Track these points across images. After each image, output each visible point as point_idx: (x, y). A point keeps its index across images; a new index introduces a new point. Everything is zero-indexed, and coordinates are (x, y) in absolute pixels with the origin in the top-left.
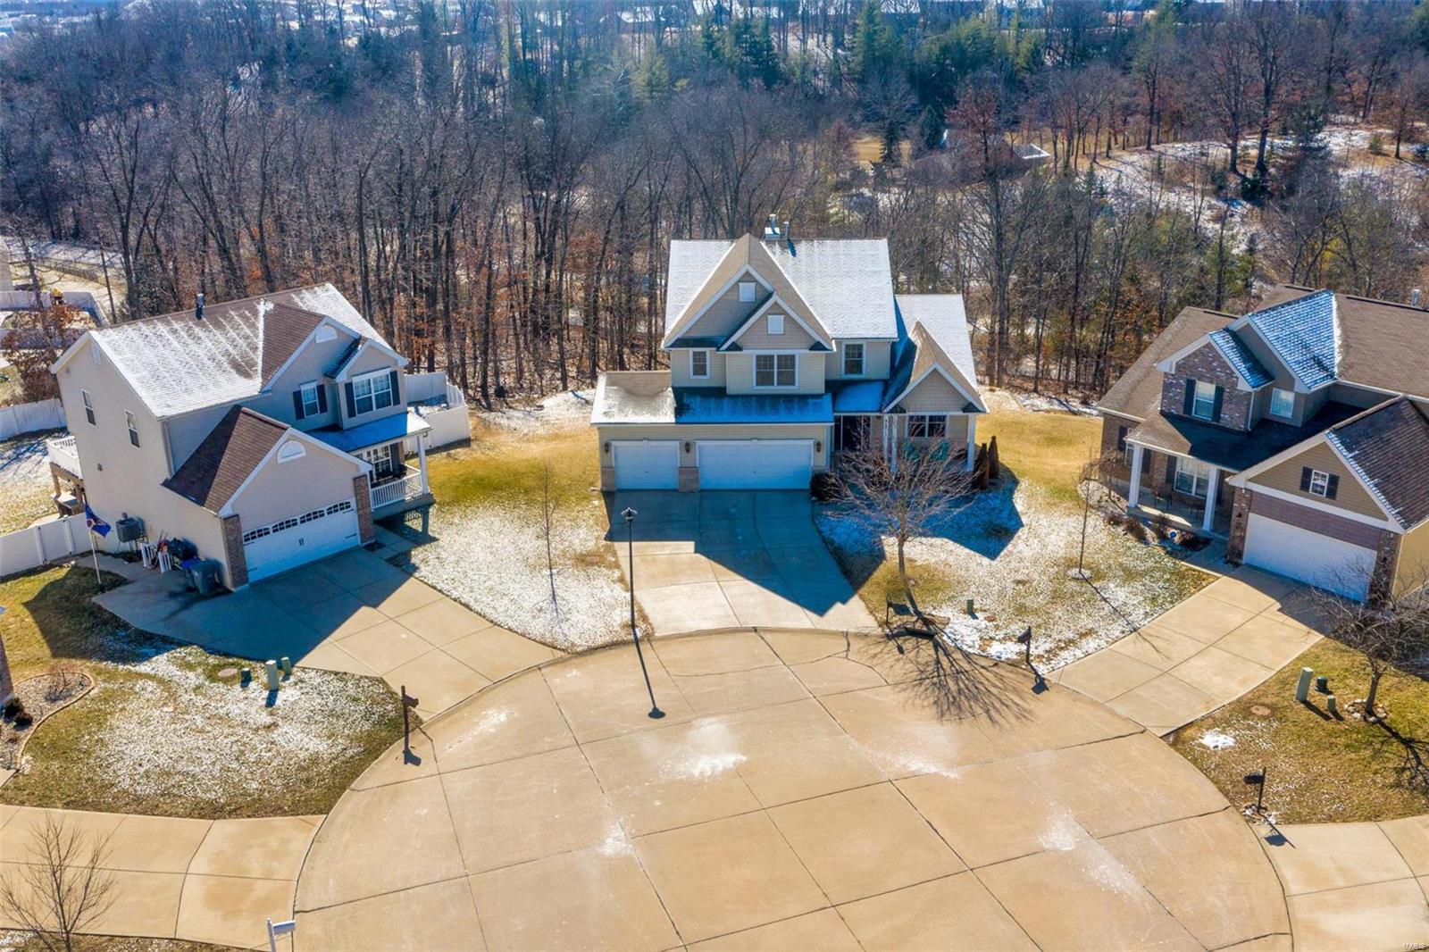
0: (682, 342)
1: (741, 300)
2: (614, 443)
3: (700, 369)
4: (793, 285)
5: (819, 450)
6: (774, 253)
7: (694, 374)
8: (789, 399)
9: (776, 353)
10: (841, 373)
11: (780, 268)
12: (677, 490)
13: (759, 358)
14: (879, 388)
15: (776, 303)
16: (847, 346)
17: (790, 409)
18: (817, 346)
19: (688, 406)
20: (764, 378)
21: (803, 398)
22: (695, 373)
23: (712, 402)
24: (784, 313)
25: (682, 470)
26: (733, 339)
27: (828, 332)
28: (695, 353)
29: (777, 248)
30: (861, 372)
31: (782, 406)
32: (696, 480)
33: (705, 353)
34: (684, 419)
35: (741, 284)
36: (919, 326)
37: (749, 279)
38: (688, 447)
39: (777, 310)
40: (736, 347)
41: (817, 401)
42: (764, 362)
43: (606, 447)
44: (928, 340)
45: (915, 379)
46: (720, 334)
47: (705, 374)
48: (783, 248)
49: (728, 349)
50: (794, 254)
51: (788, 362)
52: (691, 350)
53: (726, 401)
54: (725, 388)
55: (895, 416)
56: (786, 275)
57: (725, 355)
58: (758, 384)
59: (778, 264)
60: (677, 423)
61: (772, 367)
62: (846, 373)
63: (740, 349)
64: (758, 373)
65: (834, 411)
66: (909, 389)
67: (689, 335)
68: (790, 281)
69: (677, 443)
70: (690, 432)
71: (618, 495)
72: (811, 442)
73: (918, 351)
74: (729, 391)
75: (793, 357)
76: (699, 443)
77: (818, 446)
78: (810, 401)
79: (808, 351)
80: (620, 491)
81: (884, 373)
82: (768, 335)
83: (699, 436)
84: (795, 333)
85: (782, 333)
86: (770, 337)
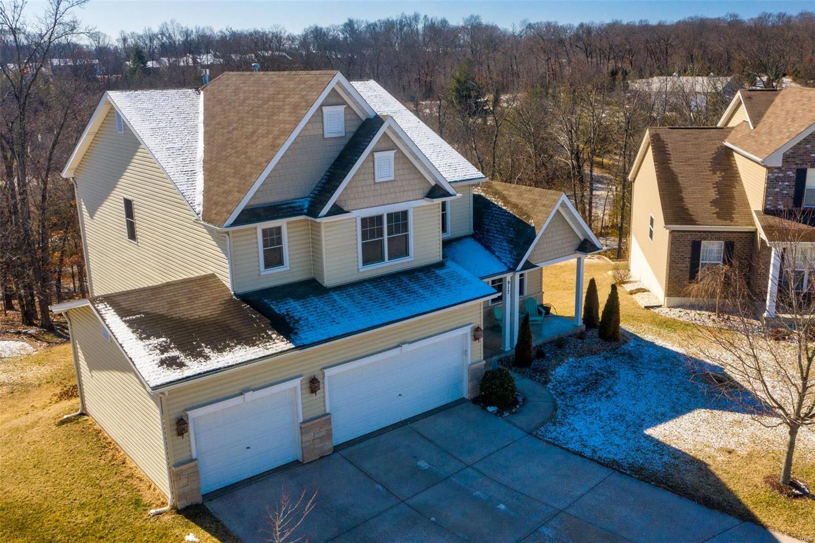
0: (249, 215)
1: (326, 136)
3: (274, 258)
7: (267, 267)
8: (412, 273)
9: (384, 210)
13: (364, 221)
14: (475, 245)
15: (385, 134)
17: (428, 288)
18: (436, 191)
19: (289, 316)
20: (371, 254)
21: (428, 270)
22: (268, 264)
23: (318, 303)
24: (394, 147)
25: (306, 425)
26: (335, 195)
28: (265, 232)
30: (446, 229)
31: (416, 287)
32: (329, 435)
33: (278, 230)
34: (307, 336)
35: (325, 109)
37: (335, 100)
38: (314, 385)
39: (388, 145)
40: (337, 210)
41: (447, 271)
42: (371, 225)
43: (180, 426)
45: (539, 220)
46: (298, 195)
47: (280, 263)
49: (328, 214)
51: (400, 221)
52: (260, 227)
53: (335, 297)
57: (319, 226)
58: (366, 263)
61: (381, 234)
63: (343, 211)
64: (364, 245)
66: (540, 233)
69: (297, 382)
70: (317, 357)
72: (468, 330)
74: (329, 281)
75: (405, 214)
76: (328, 372)
77: (476, 333)
79: (426, 202)
81: (468, 226)
82: (375, 183)
83: (325, 363)
84: (407, 177)
85: (392, 178)
86: (378, 187)
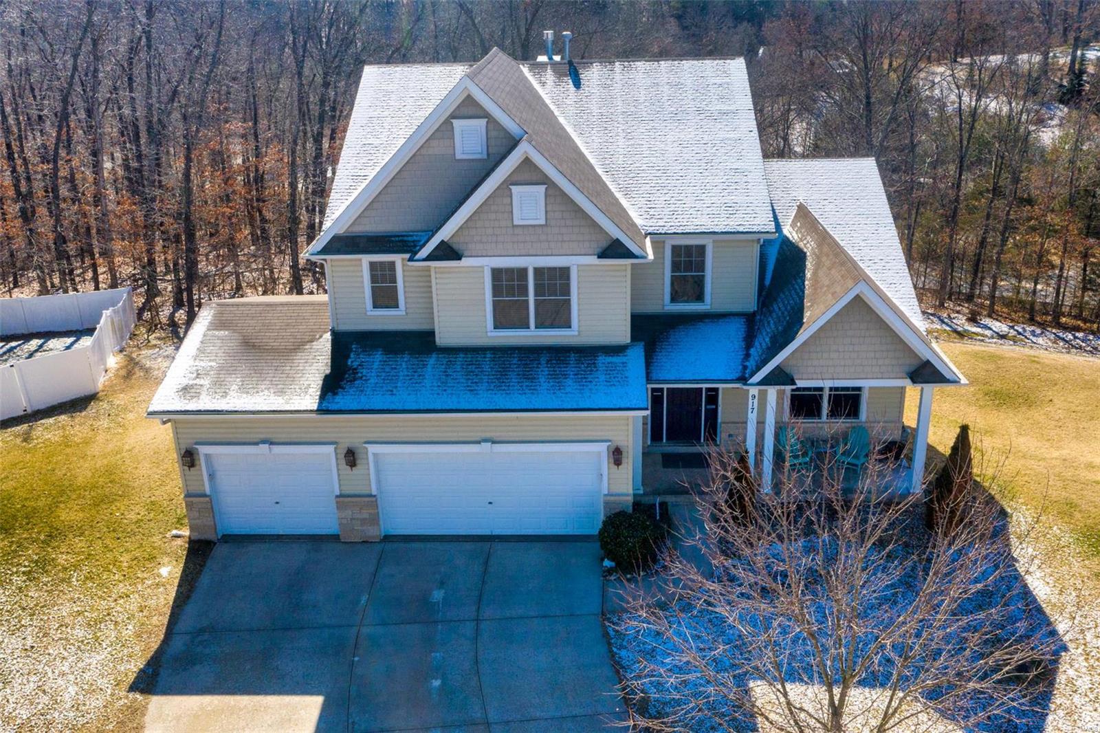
0: (345, 244)
1: (459, 156)
2: (203, 450)
3: (384, 295)
4: (574, 136)
5: (618, 462)
6: (543, 84)
7: (376, 306)
8: (559, 353)
9: (530, 263)
10: (662, 302)
11: (552, 107)
12: (335, 538)
13: (497, 274)
14: (736, 330)
15: (527, 162)
16: (676, 249)
17: (557, 378)
18: (615, 250)
19: (355, 371)
20: (507, 315)
21: (586, 355)
22: (378, 304)
23: (404, 363)
24: (544, 180)
25: (345, 500)
26: (445, 234)
27: (639, 221)
28: (373, 265)
29: (549, 75)
30: (700, 297)
31: (543, 372)
32: (374, 520)
33: (393, 264)
34: (341, 401)
35: (456, 122)
36: (803, 213)
37: (471, 111)
38: (351, 457)
39: (529, 173)
40: (447, 252)
41: (615, 359)
42: (507, 283)
43: (189, 458)
44: (824, 238)
45: (815, 316)
46: (419, 227)
47: (394, 304)
48: (559, 74)
49: (430, 258)
50: (577, 84)
51: (555, 281)
52: (366, 259)
53: (432, 360)
54: (430, 334)
55: (772, 392)
56: (562, 120)
57: (428, 269)
58: (497, 326)
59: (548, 101)
60: (321, 411)
61: (526, 293)
62: (674, 299)
63: (456, 256)
64: (496, 305)
65: (649, 379)
66: (802, 336)
67: (360, 229)
68: (569, 129)
69: (330, 449)
70: (351, 428)
71: (220, 551)
72: (602, 448)
73: (809, 264)
74: (442, 339)
75: (564, 273)
76: (372, 449)
77: (617, 455)
78: (602, 360)
79: (594, 260)
80: (229, 539)
81: (747, 300)
82: (514, 226)
83: (372, 436)
84: (569, 223)
85: (543, 222)
86: (517, 231)
